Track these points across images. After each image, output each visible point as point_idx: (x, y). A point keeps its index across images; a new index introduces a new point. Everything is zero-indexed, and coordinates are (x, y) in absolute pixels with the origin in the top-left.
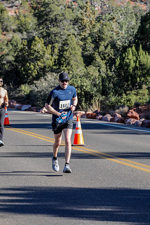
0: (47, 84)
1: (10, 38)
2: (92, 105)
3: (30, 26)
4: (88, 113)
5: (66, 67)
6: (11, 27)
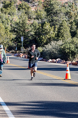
0: (51, 47)
1: (32, 22)
2: (75, 58)
3: (43, 16)
4: (73, 62)
5: (61, 38)
6: (33, 17)
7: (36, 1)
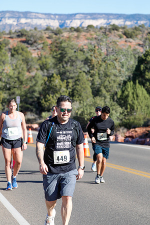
1: (33, 75)
3: (50, 65)
5: (78, 98)
7: (39, 42)
